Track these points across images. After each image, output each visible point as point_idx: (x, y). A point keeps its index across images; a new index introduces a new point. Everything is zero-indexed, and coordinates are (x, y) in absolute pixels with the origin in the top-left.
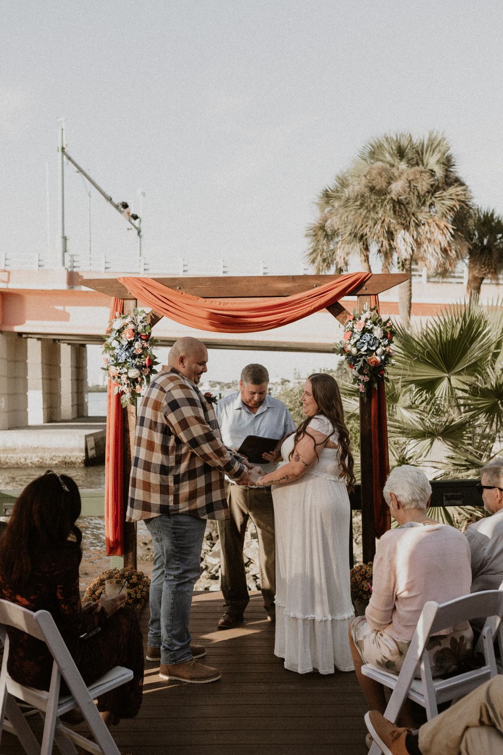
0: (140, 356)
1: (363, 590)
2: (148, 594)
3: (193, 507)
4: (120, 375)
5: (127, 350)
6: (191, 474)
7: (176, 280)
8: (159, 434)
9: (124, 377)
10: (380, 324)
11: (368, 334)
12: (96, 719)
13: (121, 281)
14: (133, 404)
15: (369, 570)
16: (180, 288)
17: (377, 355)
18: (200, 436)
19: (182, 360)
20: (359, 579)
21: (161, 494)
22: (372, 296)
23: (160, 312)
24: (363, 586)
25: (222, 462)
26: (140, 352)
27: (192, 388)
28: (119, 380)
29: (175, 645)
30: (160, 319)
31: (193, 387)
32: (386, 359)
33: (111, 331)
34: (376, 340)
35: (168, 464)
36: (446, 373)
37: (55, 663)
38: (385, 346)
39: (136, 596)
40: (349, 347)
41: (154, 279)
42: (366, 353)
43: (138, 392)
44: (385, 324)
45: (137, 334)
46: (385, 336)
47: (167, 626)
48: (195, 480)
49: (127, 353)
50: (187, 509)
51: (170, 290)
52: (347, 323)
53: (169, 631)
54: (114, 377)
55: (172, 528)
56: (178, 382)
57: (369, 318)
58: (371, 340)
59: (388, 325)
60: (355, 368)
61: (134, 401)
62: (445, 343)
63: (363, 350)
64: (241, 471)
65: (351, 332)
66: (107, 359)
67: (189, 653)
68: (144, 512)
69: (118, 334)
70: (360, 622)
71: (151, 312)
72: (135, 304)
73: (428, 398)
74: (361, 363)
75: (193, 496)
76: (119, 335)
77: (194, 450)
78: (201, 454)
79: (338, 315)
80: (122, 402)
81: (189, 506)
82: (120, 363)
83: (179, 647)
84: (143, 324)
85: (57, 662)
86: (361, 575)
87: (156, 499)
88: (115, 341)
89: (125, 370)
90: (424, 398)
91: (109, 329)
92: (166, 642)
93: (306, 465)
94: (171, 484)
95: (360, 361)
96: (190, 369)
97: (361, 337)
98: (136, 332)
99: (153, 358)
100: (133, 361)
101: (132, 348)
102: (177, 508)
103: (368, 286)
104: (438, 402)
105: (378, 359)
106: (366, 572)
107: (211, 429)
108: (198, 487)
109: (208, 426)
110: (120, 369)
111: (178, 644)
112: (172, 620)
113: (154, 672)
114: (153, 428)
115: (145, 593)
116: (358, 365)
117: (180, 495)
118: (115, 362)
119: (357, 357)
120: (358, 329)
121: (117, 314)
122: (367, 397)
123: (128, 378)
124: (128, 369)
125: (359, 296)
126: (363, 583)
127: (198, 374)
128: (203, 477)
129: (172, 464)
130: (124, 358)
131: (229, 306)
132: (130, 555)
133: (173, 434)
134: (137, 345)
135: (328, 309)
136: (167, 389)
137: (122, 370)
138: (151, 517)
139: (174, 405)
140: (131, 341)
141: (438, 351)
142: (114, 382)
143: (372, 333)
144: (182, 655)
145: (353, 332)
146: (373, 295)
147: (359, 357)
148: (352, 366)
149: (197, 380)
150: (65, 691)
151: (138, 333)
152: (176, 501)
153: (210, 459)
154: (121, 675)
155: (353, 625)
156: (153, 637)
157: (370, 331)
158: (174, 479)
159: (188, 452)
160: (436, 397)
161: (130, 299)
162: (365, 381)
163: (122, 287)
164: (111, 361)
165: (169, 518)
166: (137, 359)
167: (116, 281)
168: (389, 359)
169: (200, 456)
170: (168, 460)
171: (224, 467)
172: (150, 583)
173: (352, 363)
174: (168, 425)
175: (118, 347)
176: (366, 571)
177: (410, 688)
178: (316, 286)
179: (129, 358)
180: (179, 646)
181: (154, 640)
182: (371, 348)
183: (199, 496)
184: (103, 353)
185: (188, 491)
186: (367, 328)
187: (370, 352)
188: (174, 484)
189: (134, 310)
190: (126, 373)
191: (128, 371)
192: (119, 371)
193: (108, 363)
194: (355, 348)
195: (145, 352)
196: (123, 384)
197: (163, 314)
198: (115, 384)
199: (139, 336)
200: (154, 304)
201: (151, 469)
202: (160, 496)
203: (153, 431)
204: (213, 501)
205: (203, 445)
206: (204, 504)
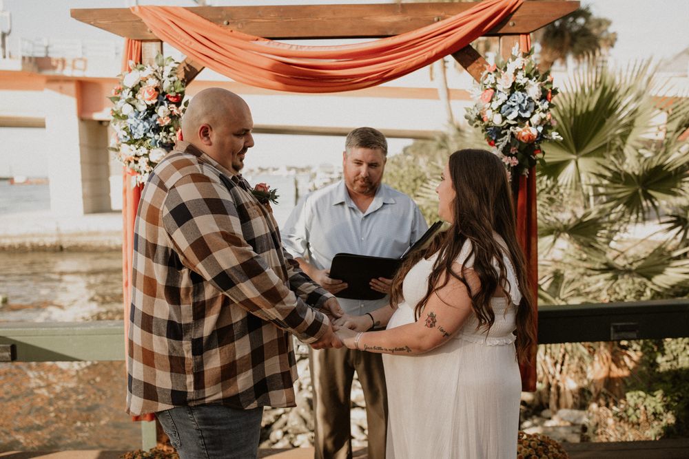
0: (167, 129)
3: (231, 392)
4: (136, 159)
5: (145, 119)
6: (223, 335)
7: (222, 10)
9: (143, 162)
10: (537, 78)
11: (520, 93)
13: (137, 12)
16: (228, 23)
17: (530, 125)
18: (234, 268)
19: (206, 131)
21: (171, 371)
22: (521, 36)
23: (199, 61)
25: (280, 311)
26: (167, 122)
28: (136, 166)
30: (198, 73)
31: (222, 177)
32: (544, 132)
33: (122, 89)
34: (531, 102)
35: (180, 319)
36: (574, 155)
38: (544, 111)
40: (488, 115)
41: (187, 8)
42: (515, 122)
44: (544, 77)
45: (161, 95)
46: (544, 97)
48: (231, 345)
49: (146, 124)
50: (220, 395)
51: (213, 25)
52: (486, 77)
54: (129, 162)
56: (188, 170)
57: (520, 68)
58: (523, 102)
59: (549, 79)
60: (498, 146)
63: (511, 117)
64: (317, 324)
65: (493, 91)
66: (117, 134)
68: (146, 400)
69: (131, 94)
71: (185, 61)
72: (159, 49)
74: (507, 138)
75: (229, 372)
76: (134, 96)
77: (225, 293)
78: (240, 300)
79: (469, 65)
81: (222, 391)
82: (136, 140)
84: (172, 79)
87: (164, 380)
88: (127, 104)
89: (146, 152)
90: (543, 186)
91: (119, 87)
93: (446, 334)
94: (188, 355)
95: (506, 134)
97: (509, 97)
98: (161, 92)
100: (156, 137)
101: (154, 117)
102: (201, 397)
103: (516, 20)
104: (562, 191)
105: (533, 131)
107: (254, 253)
108: (237, 357)
110: (137, 149)
114: (151, 255)
116: (502, 141)
117: (205, 373)
118: (129, 137)
119: (502, 129)
120: (504, 83)
121: (132, 63)
123: (150, 163)
124: (149, 148)
125: (501, 36)
128: (247, 338)
129: (188, 320)
130: (142, 133)
131: (304, 51)
133: (184, 266)
134: (162, 111)
135: (455, 55)
136: (169, 184)
137: (140, 150)
138: (159, 410)
139: (181, 214)
140: (152, 105)
142: (129, 169)
143: (525, 91)
145: (495, 89)
146: (523, 34)
147: (505, 129)
148: (492, 142)
149: (239, 163)
151: (164, 94)
152: (199, 383)
153: (258, 308)
157: (522, 89)
158: (193, 346)
159: (217, 297)
160: (559, 184)
161: (151, 41)
162: (512, 165)
163: (137, 21)
164: (122, 137)
165: (191, 413)
166: (163, 134)
167: (127, 12)
168: (549, 131)
169: (240, 302)
171: (286, 319)
173: (494, 138)
174: (176, 250)
175: (133, 115)
178: (438, 20)
179: (149, 131)
182: (524, 115)
183: (241, 372)
185: (219, 365)
186: (519, 84)
187: (521, 120)
188: (194, 354)
189: (157, 57)
190: (146, 155)
191: (149, 152)
192: (135, 151)
193: (119, 139)
194: (500, 115)
195: (174, 122)
196: (143, 172)
197: (203, 64)
198: (131, 172)
199: (165, 97)
200: (188, 47)
201: (153, 328)
202: (171, 376)
203: (151, 260)
204: (267, 376)
205: (241, 284)
206: (251, 384)
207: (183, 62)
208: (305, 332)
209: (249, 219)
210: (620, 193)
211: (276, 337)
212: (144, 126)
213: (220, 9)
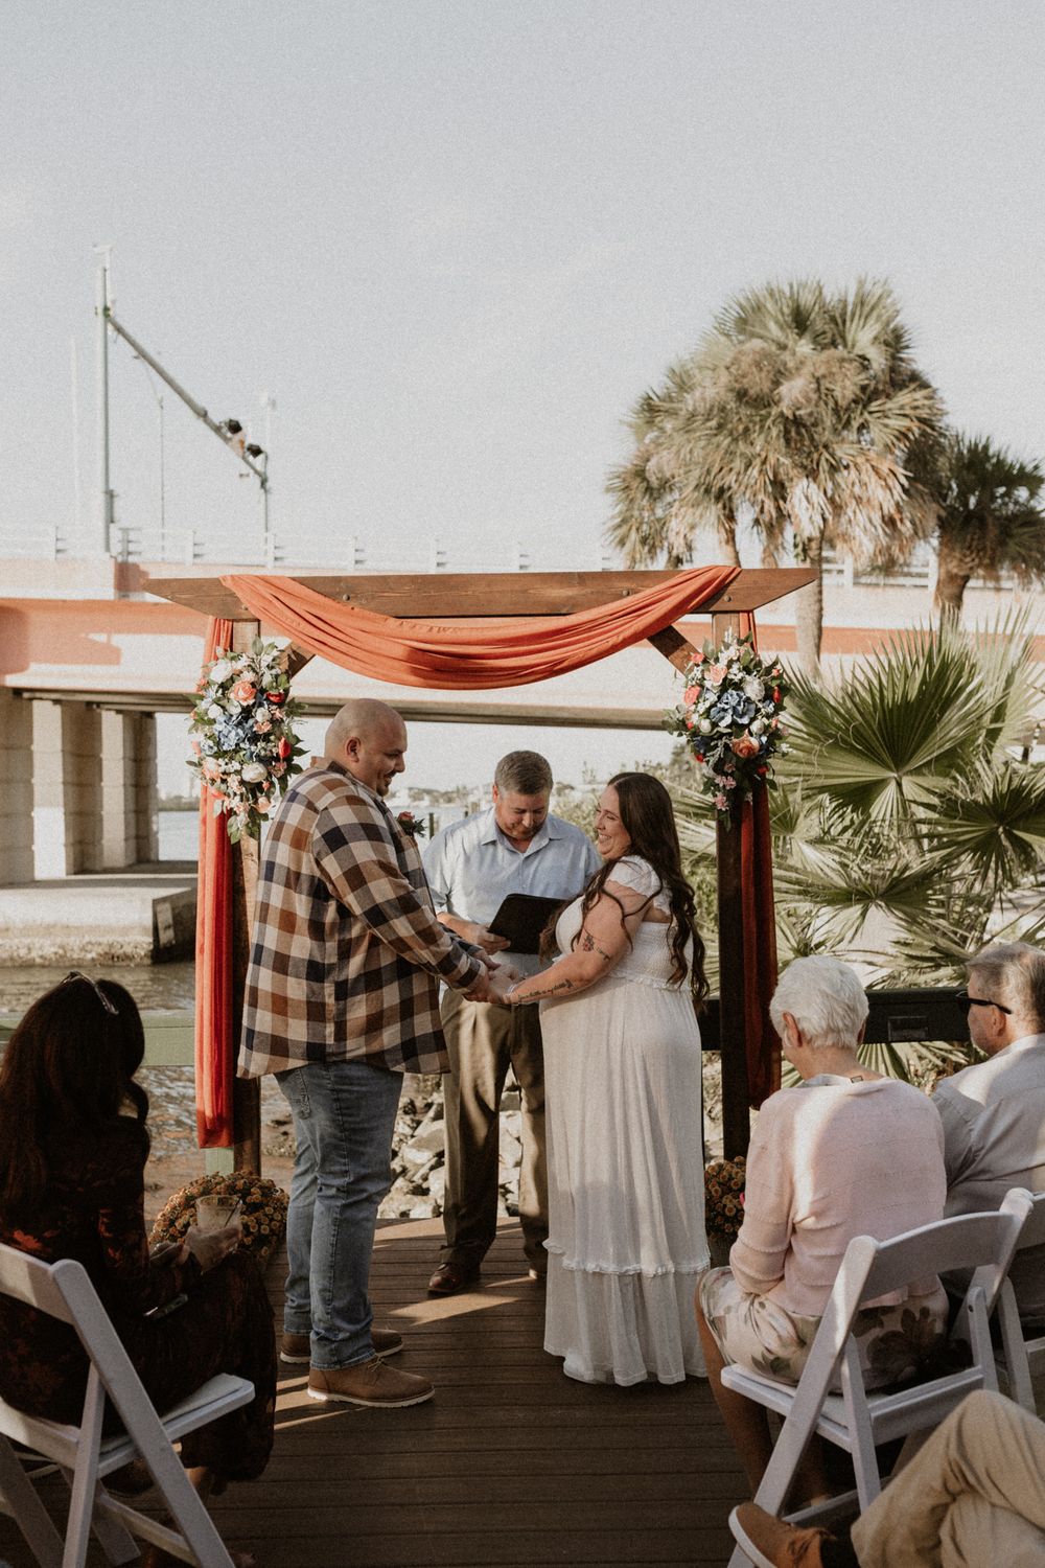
0: (266, 737)
1: (724, 1215)
2: (284, 1225)
3: (375, 1047)
4: (225, 777)
5: (239, 724)
6: (371, 980)
7: (340, 581)
8: (304, 897)
9: (233, 781)
10: (758, 671)
11: (734, 693)
12: (178, 1483)
13: (228, 584)
14: (252, 835)
15: (737, 1173)
16: (349, 598)
17: (751, 734)
18: (388, 902)
19: (353, 746)
20: (716, 1191)
21: (308, 1020)
22: (741, 614)
23: (310, 649)
24: (725, 1206)
25: (435, 954)
26: (266, 728)
27: (373, 804)
28: (223, 787)
29: (340, 1330)
30: (308, 661)
31: (375, 801)
32: (770, 742)
33: (208, 685)
34: (749, 703)
35: (324, 958)
36: (893, 771)
37: (92, 1368)
38: (768, 716)
39: (259, 1230)
40: (695, 719)
41: (293, 578)
42: (729, 730)
43: (263, 811)
44: (769, 670)
45: (260, 692)
46: (768, 696)
47: (323, 1291)
48: (380, 991)
49: (240, 731)
50: (363, 1051)
51: (333, 603)
52: (691, 670)
53: (326, 1302)
54: (213, 781)
55: (332, 1090)
56: (342, 792)
57: (735, 658)
58: (739, 702)
59: (774, 673)
60: (708, 762)
61: (256, 828)
62: (891, 711)
63: (723, 724)
65: (699, 688)
66: (199, 744)
67: (368, 1346)
68: (273, 1057)
69: (220, 691)
70: (718, 1279)
71: (290, 646)
72: (256, 632)
73: (857, 821)
74: (719, 751)
75: (374, 1024)
76: (223, 694)
78: (390, 939)
79: (671, 653)
80: (229, 831)
81: (366, 1045)
82: (226, 752)
83: (348, 1334)
84: (274, 672)
85: (98, 1367)
86: (720, 1184)
87: (298, 1031)
88: (215, 705)
89: (236, 765)
90: (847, 822)
91: (204, 681)
92: (322, 1324)
93: (607, 957)
94: (330, 1000)
95: (716, 746)
96: (369, 763)
97: (719, 697)
98: (258, 688)
99: (292, 741)
100: (253, 748)
101: (251, 722)
102: (342, 1050)
103: (733, 594)
104: (876, 830)
105: (754, 742)
106: (731, 1178)
107: (411, 888)
108: (385, 1006)
109: (406, 882)
110: (226, 764)
111: (346, 1329)
112: (334, 1279)
113: (297, 1387)
114: (293, 886)
115: (278, 1224)
116: (713, 755)
117: (348, 1024)
118: (216, 748)
119: (712, 738)
120: (713, 681)
121: (220, 651)
122: (732, 822)
123: (242, 782)
124: (242, 763)
125: (714, 613)
126: (724, 1199)
127: (385, 776)
128: (395, 985)
129: (332, 958)
130: (233, 742)
131: (448, 635)
132: (248, 1145)
133: (332, 897)
134: (261, 715)
135: (652, 640)
136: (320, 805)
137: (230, 765)
138: (290, 1067)
139: (335, 839)
140: (248, 706)
141: (875, 727)
142: (212, 790)
143: (742, 689)
144: (356, 1348)
145: (702, 686)
146: (743, 612)
147: (717, 739)
148: (701, 757)
149: (384, 788)
150: (114, 1426)
151: (263, 691)
152: (341, 1034)
153: (410, 949)
154: (229, 1392)
155: (704, 1286)
156: (296, 1313)
157: (738, 686)
158: (336, 990)
159: (364, 936)
160: (872, 819)
161: (246, 620)
162: (728, 788)
163: (229, 595)
164: (206, 747)
165: (327, 1070)
166: (261, 744)
167: (216, 582)
168: (777, 742)
169: (389, 942)
170: (323, 950)
171: (439, 964)
172: (288, 1203)
173: (702, 751)
174: (323, 879)
175: (222, 719)
176: (730, 1175)
177: (820, 1414)
178: (628, 594)
179: (244, 741)
180: (348, 1331)
181: (296, 1320)
182: (740, 721)
183: (389, 1024)
184: (190, 732)
185: (365, 1014)
186: (732, 680)
187: (737, 728)
188: (337, 999)
189: (254, 643)
190: (238, 772)
191: (242, 768)
192: (224, 767)
193: (201, 751)
194: (708, 721)
195: (276, 729)
196: (232, 795)
197: (315, 652)
198: (216, 794)
199: (265, 697)
200: (296, 630)
201: (290, 969)
202: (308, 1025)
203: (292, 891)
204: (416, 1035)
205: (395, 920)
206: (398, 1041)
207: (287, 648)
208: (458, 981)
209: (403, 850)
210: (964, 833)
211: (427, 989)
212: (237, 734)
213: (337, 580)
